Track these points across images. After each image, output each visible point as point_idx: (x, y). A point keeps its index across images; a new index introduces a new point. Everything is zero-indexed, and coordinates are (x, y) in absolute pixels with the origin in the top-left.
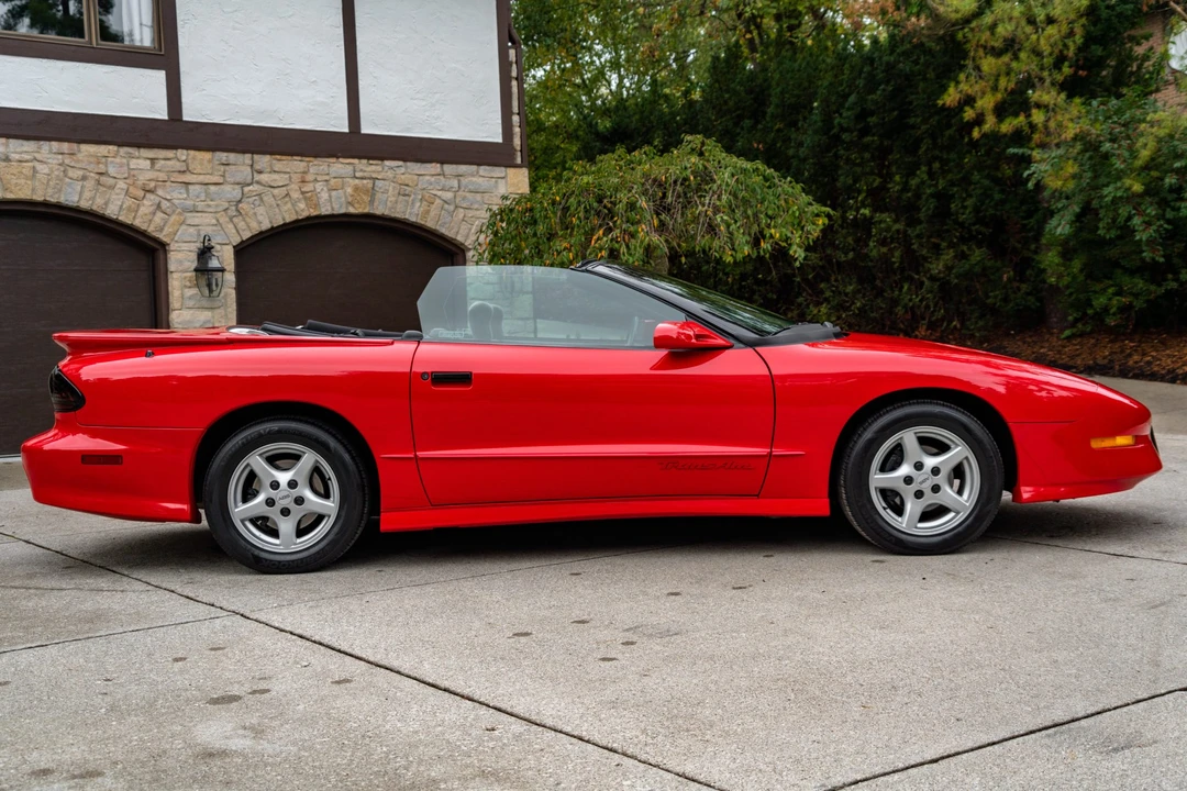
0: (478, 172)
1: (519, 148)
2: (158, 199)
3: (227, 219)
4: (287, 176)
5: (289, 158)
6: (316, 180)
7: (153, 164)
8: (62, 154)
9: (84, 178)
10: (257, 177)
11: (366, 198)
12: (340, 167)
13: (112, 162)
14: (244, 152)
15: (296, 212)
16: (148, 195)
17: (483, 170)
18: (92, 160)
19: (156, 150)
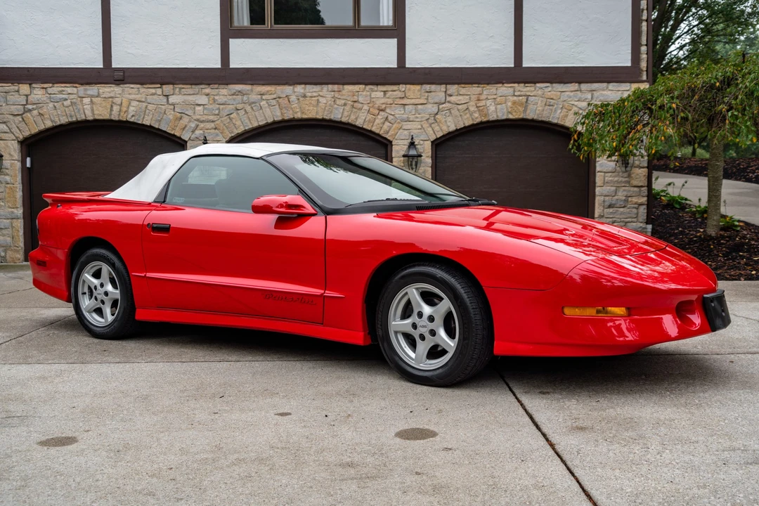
0: (607, 88)
1: (645, 69)
2: (386, 115)
3: (428, 125)
4: (468, 97)
5: (470, 85)
6: (487, 99)
7: (385, 95)
8: (334, 91)
9: (345, 105)
10: (448, 98)
11: (521, 109)
12: (505, 90)
13: (361, 95)
14: (441, 84)
15: (473, 119)
16: (381, 113)
17: (611, 86)
18: (349, 94)
19: (387, 86)
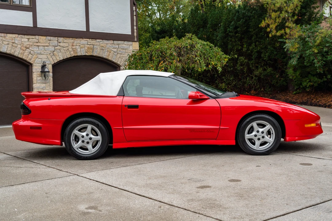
0: (124, 43)
1: (136, 36)
2: (30, 51)
3: (50, 57)
4: (68, 44)
5: (69, 38)
6: (76, 45)
7: (28, 40)
8: (2, 37)
9: (8, 44)
10: (59, 44)
11: (91, 51)
12: (84, 41)
13: (16, 39)
14: (55, 37)
15: (71, 55)
16: (27, 49)
17: (126, 42)
18: (10, 38)
19: (29, 36)
